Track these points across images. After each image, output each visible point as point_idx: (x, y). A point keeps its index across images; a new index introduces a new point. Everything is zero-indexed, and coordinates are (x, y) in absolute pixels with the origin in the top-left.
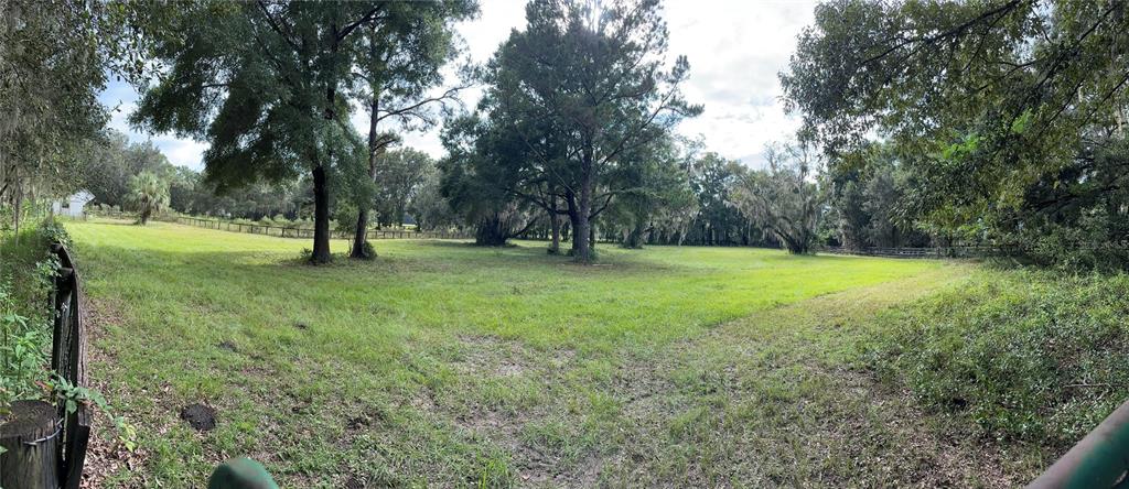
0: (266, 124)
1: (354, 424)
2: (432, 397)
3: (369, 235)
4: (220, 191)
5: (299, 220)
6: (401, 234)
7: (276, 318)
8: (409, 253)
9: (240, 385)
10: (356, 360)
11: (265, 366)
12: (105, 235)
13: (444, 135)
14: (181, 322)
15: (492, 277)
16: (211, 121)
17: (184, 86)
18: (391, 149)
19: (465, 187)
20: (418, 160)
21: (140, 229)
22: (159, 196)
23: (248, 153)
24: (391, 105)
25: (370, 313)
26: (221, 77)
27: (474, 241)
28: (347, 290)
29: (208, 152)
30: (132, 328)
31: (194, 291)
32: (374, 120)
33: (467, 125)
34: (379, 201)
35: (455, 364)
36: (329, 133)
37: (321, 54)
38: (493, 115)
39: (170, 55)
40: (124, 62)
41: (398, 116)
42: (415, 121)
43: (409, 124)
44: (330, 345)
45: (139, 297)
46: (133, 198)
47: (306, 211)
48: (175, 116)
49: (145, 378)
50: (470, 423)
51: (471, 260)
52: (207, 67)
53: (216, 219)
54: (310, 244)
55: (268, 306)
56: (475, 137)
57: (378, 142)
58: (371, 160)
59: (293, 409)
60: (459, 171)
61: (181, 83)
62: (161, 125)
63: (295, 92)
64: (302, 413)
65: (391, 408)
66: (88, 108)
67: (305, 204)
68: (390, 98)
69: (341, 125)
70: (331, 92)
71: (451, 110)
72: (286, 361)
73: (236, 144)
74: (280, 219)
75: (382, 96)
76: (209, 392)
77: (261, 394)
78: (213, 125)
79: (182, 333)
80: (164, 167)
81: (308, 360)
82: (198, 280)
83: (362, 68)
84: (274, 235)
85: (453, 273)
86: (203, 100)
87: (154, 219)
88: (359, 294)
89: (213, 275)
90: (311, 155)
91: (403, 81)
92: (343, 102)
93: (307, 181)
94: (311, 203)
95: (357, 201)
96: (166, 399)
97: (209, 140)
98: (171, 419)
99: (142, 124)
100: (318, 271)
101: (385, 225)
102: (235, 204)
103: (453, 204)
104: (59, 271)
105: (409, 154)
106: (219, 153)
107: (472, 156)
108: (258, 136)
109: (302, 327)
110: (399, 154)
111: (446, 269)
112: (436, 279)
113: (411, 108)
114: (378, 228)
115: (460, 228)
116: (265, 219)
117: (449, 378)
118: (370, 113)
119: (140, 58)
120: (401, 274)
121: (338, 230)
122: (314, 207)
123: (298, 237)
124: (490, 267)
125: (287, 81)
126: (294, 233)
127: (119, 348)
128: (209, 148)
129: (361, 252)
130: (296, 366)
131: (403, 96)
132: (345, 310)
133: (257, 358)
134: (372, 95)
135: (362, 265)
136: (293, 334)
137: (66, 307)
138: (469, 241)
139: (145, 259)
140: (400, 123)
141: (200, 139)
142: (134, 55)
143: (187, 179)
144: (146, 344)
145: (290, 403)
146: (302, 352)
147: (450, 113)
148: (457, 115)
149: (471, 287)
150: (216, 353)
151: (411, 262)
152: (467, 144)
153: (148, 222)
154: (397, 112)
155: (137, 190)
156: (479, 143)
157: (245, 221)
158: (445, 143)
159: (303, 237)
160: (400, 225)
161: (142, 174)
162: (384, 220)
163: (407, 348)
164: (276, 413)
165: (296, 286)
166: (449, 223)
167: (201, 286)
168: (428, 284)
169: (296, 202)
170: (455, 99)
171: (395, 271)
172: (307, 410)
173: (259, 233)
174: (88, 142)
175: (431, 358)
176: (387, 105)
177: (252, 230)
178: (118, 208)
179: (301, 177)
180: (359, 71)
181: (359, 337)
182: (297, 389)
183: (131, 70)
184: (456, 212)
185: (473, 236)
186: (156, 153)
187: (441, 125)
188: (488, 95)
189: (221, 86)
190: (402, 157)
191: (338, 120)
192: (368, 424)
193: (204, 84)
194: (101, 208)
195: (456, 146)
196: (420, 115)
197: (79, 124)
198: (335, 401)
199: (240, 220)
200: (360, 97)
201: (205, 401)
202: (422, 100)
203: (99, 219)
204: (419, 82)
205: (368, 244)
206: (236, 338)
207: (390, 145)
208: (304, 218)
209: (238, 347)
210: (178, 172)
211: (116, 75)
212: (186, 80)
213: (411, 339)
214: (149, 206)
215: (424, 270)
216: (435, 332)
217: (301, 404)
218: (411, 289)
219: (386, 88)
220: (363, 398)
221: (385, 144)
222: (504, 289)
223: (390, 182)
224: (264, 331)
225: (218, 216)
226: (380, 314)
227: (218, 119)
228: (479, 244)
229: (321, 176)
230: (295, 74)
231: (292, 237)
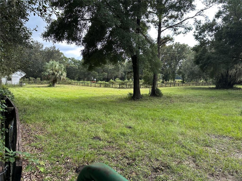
0: (109, 37)
1: (156, 170)
2: (194, 162)
3: (159, 85)
4: (91, 69)
5: (126, 80)
6: (174, 84)
7: (118, 124)
8: (179, 93)
9: (103, 155)
10: (155, 142)
11: (114, 146)
12: (33, 93)
13: (196, 34)
14: (75, 130)
15: (226, 105)
16: (84, 36)
17: (69, 20)
18: (168, 44)
19: (209, 58)
20: (182, 48)
21: (52, 89)
22: (60, 72)
23: (101, 50)
24: (168, 24)
25: (161, 121)
26: (87, 16)
27: (214, 86)
28: (149, 111)
29: (83, 51)
30: (50, 135)
31: (81, 115)
32: (160, 32)
33: (209, 27)
34: (163, 69)
35: (207, 148)
36: (138, 39)
37: (133, 4)
38: (225, 19)
39: (61, 6)
40: (37, 7)
41: (171, 29)
42: (180, 29)
43: (177, 32)
44: (143, 135)
45: (53, 121)
46: (47, 74)
47: (129, 75)
48: (66, 35)
49: (58, 157)
50: (216, 178)
51: (213, 97)
52: (80, 11)
53: (89, 82)
54: (132, 91)
55: (114, 119)
56: (214, 32)
57: (161, 41)
58: (158, 50)
59: (127, 164)
60: (205, 51)
61: (68, 19)
62: (59, 38)
63: (122, 22)
64: (132, 165)
65: (173, 164)
66: (19, 29)
67: (129, 72)
68: (167, 21)
69: (144, 35)
70: (138, 21)
71: (200, 21)
72: (123, 143)
73: (96, 46)
74: (118, 80)
75: (163, 20)
76: (89, 159)
77: (113, 158)
78: (84, 38)
79: (75, 135)
80: (62, 58)
81: (133, 142)
82: (83, 110)
83: (153, 9)
84: (116, 88)
85: (203, 103)
86: (79, 26)
87: (59, 84)
88: (155, 112)
89: (89, 108)
90: (130, 50)
91: (174, 12)
92: (144, 25)
93: (129, 62)
94: (131, 72)
95: (152, 70)
96: (68, 165)
97: (83, 45)
98: (71, 173)
99: (49, 37)
100: (136, 103)
101: (166, 80)
102: (97, 74)
103: (201, 67)
104: (6, 109)
105: (178, 46)
106: (88, 51)
107: (212, 42)
108: (106, 42)
109: (130, 127)
110: (173, 46)
111: (199, 101)
112: (194, 106)
113: (178, 24)
114: (163, 82)
115: (206, 80)
116: (111, 80)
117: (203, 154)
118: (157, 29)
119: (44, 4)
120: (175, 103)
121: (144, 83)
122: (133, 74)
123: (126, 88)
124: (224, 100)
125: (118, 17)
126: (124, 86)
127: (44, 145)
128: (84, 48)
129: (155, 93)
130: (128, 145)
131: (173, 19)
132: (149, 119)
133: (110, 142)
134: (158, 20)
135: (156, 99)
136: (126, 131)
137: (11, 126)
138: (211, 86)
139: (55, 103)
140: (173, 32)
141: (79, 45)
142: (41, 3)
143: (74, 64)
144: (58, 142)
145: (126, 161)
146: (130, 138)
147: (200, 22)
148: (203, 22)
149: (214, 111)
150: (92, 142)
151: (180, 97)
152: (209, 37)
153: (56, 85)
154: (171, 27)
155: (49, 70)
156: (216, 35)
157: (102, 82)
158: (197, 38)
159: (128, 88)
160: (174, 80)
161: (51, 62)
162: (166, 78)
163: (180, 138)
164: (120, 165)
165: (127, 110)
166: (200, 78)
167: (84, 112)
168: (190, 109)
169: (125, 72)
170: (201, 15)
171: (172, 102)
172: (134, 164)
173: (109, 87)
174: (20, 47)
175: (193, 143)
176: (166, 24)
177: (106, 86)
178: (39, 79)
179: (126, 60)
180: (151, 10)
181: (156, 132)
182: (129, 154)
183: (41, 10)
184: (204, 71)
185: (214, 84)
186: (58, 52)
187: (194, 30)
188: (222, 9)
189: (87, 20)
190: (174, 47)
191: (142, 33)
192: (162, 170)
193: (79, 19)
194: (30, 80)
195: (203, 39)
196: (183, 27)
197: (14, 37)
198: (147, 160)
199: (100, 82)
200: (153, 22)
201: (87, 163)
202: (184, 19)
203: (29, 85)
204: (182, 11)
205: (158, 89)
206: (100, 134)
207: (168, 42)
208: (129, 79)
209: (102, 138)
210: (70, 61)
211: (33, 13)
212: (70, 17)
213: (182, 134)
214: (55, 77)
215: (188, 101)
216: (194, 131)
217: (131, 161)
218: (181, 110)
219: (165, 16)
220: (159, 159)
221: (165, 42)
222: (234, 112)
223: (168, 60)
224: (113, 130)
225: (90, 81)
226: (165, 122)
227: (87, 35)
228: (217, 88)
229: (135, 60)
230: (121, 13)
231: (124, 88)
